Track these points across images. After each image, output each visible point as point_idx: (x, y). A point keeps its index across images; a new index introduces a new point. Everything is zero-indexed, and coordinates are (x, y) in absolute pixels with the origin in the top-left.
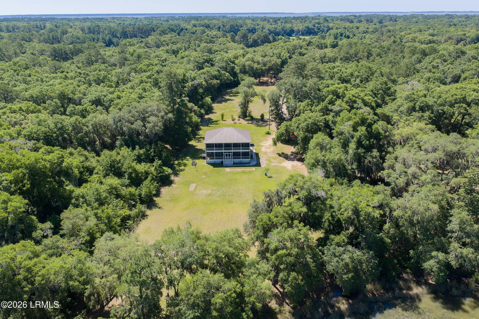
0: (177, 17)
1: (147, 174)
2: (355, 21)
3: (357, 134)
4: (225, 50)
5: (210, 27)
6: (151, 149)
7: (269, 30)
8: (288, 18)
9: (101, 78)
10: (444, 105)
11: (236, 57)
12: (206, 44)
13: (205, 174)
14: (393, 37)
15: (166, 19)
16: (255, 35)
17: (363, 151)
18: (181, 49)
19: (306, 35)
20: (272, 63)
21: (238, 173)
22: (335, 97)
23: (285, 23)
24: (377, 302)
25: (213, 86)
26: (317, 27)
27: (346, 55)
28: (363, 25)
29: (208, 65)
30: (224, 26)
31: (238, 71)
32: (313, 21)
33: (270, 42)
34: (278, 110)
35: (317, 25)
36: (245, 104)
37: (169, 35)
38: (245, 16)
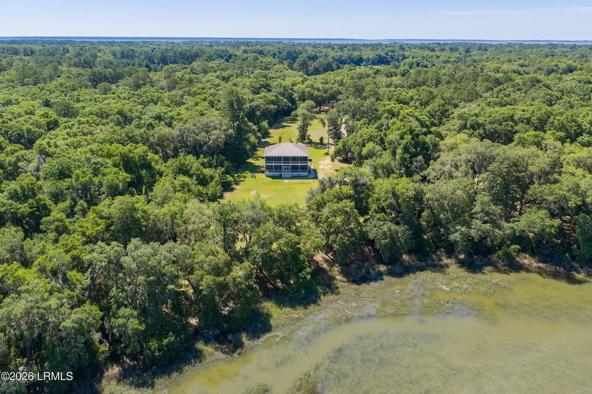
0: (222, 41)
1: (212, 178)
2: (437, 49)
3: (404, 142)
4: (282, 77)
5: (263, 54)
6: (213, 159)
7: (333, 58)
8: (357, 45)
9: (155, 99)
10: (493, 124)
11: (294, 85)
12: (261, 71)
13: (265, 184)
14: (472, 67)
15: (209, 44)
16: (315, 63)
17: (409, 156)
18: (232, 76)
19: (378, 65)
20: (334, 90)
21: (295, 183)
22: (390, 116)
23: (352, 51)
24: (411, 268)
25: (270, 111)
26: (391, 56)
27: (413, 83)
28: (444, 54)
29: (264, 90)
30: (280, 52)
31: (297, 99)
32: (387, 49)
33: (333, 70)
34: (337, 130)
35: (390, 53)
36: (304, 127)
37: (217, 61)
38: (305, 42)
